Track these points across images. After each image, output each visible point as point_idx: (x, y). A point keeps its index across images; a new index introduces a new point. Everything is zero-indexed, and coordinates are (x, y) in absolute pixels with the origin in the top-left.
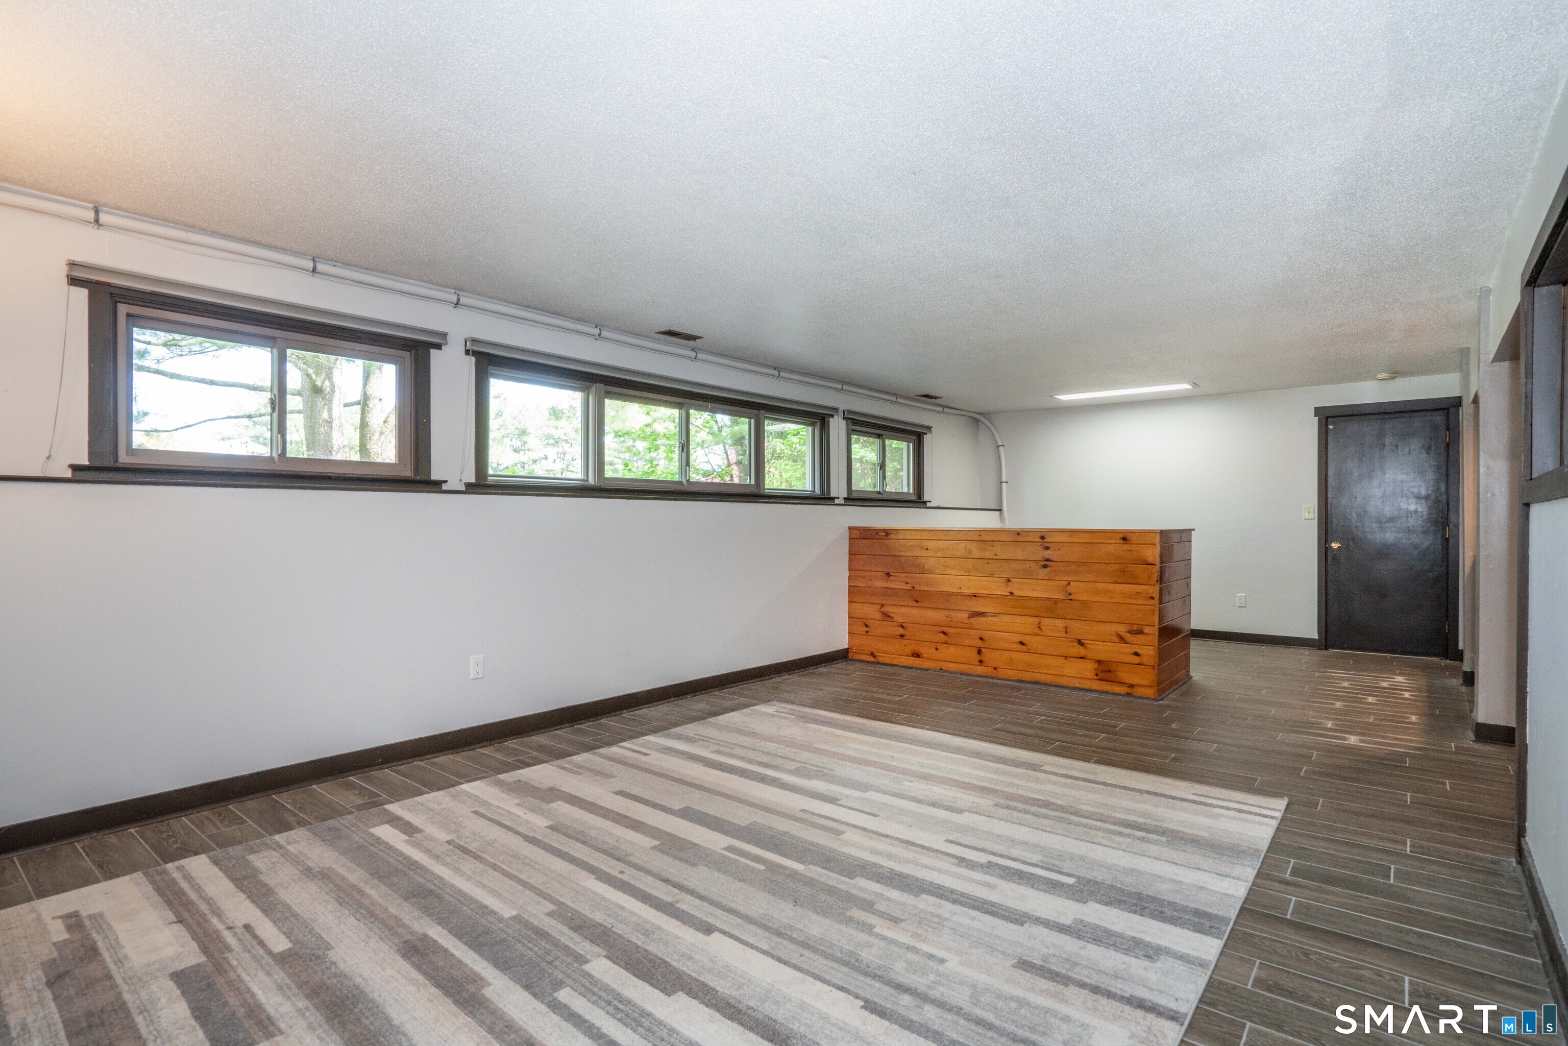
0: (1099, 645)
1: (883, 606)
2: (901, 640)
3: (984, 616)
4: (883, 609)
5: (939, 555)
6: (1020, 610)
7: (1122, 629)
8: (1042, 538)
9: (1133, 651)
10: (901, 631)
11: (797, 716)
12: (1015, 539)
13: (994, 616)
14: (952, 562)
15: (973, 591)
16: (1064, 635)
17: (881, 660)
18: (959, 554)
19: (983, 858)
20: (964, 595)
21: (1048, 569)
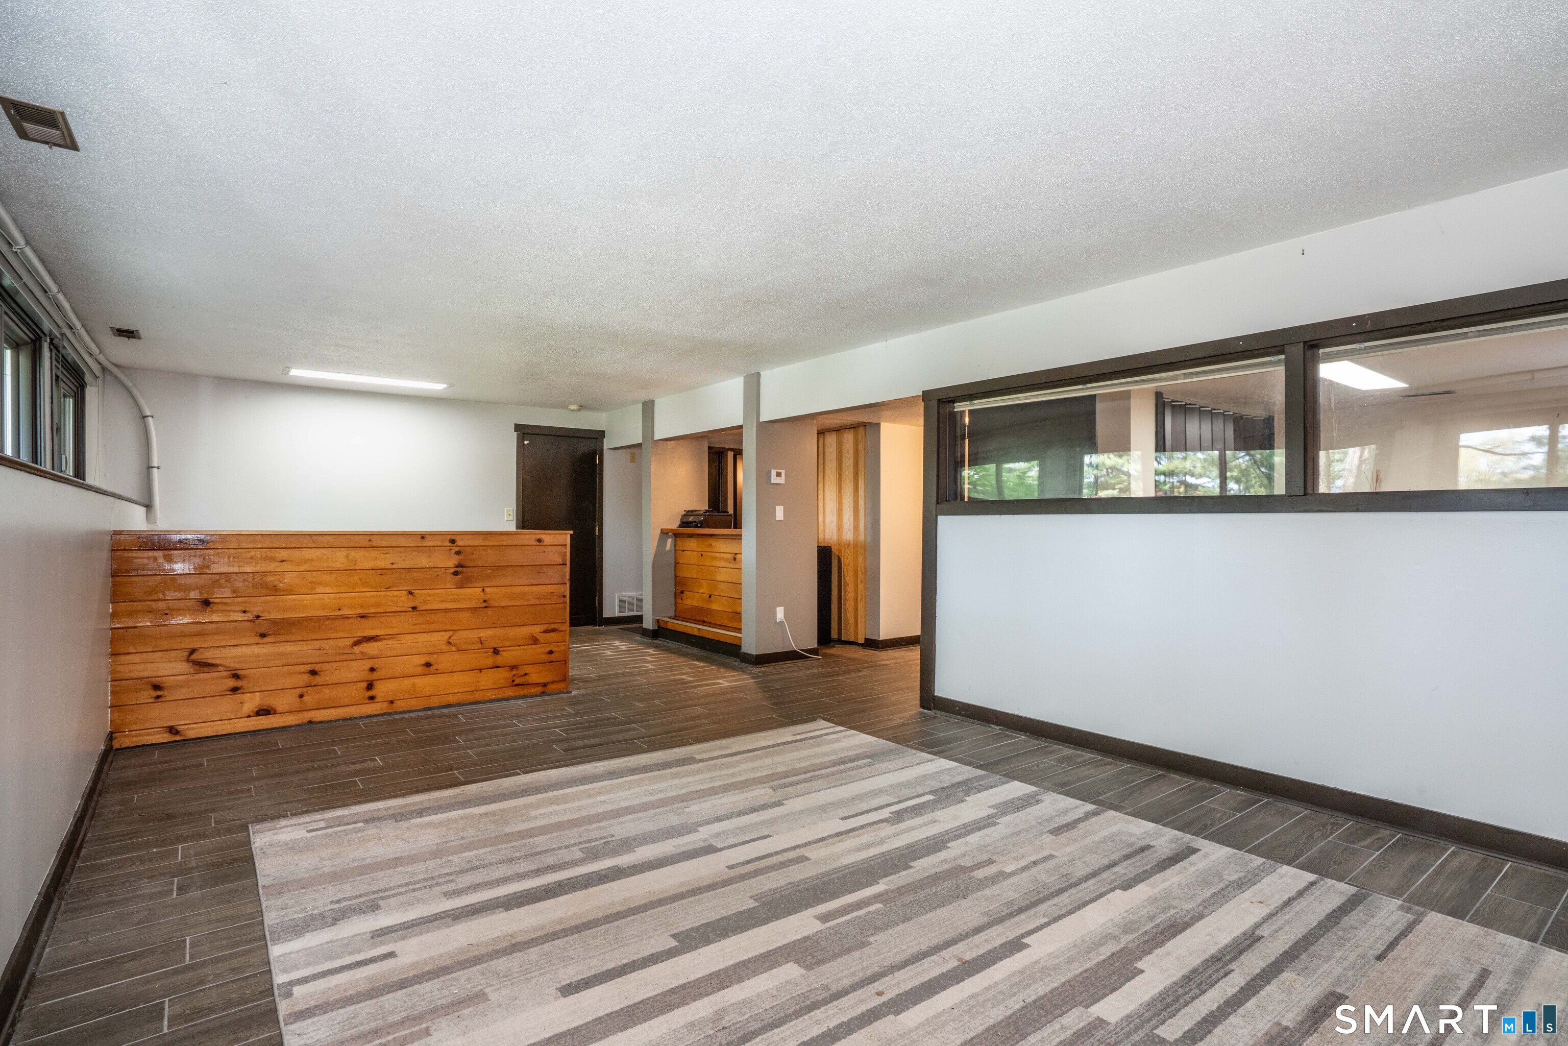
0: (516, 650)
1: (193, 651)
2: (234, 697)
3: (377, 641)
4: (194, 657)
5: (303, 568)
6: (423, 626)
7: (536, 630)
8: (453, 541)
9: (547, 650)
10: (232, 683)
11: (366, 821)
12: (419, 544)
13: (391, 639)
14: (327, 577)
15: (360, 611)
16: (479, 646)
17: (191, 734)
18: (338, 565)
19: (885, 813)
20: (345, 618)
21: (460, 576)
